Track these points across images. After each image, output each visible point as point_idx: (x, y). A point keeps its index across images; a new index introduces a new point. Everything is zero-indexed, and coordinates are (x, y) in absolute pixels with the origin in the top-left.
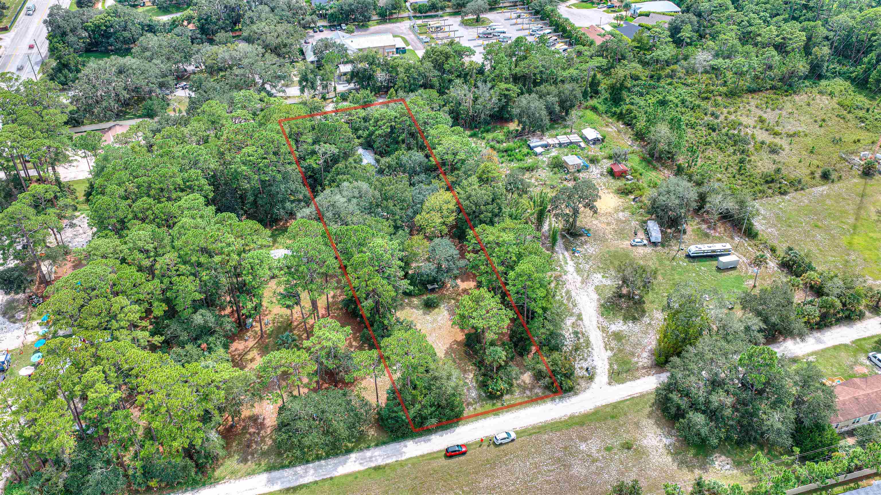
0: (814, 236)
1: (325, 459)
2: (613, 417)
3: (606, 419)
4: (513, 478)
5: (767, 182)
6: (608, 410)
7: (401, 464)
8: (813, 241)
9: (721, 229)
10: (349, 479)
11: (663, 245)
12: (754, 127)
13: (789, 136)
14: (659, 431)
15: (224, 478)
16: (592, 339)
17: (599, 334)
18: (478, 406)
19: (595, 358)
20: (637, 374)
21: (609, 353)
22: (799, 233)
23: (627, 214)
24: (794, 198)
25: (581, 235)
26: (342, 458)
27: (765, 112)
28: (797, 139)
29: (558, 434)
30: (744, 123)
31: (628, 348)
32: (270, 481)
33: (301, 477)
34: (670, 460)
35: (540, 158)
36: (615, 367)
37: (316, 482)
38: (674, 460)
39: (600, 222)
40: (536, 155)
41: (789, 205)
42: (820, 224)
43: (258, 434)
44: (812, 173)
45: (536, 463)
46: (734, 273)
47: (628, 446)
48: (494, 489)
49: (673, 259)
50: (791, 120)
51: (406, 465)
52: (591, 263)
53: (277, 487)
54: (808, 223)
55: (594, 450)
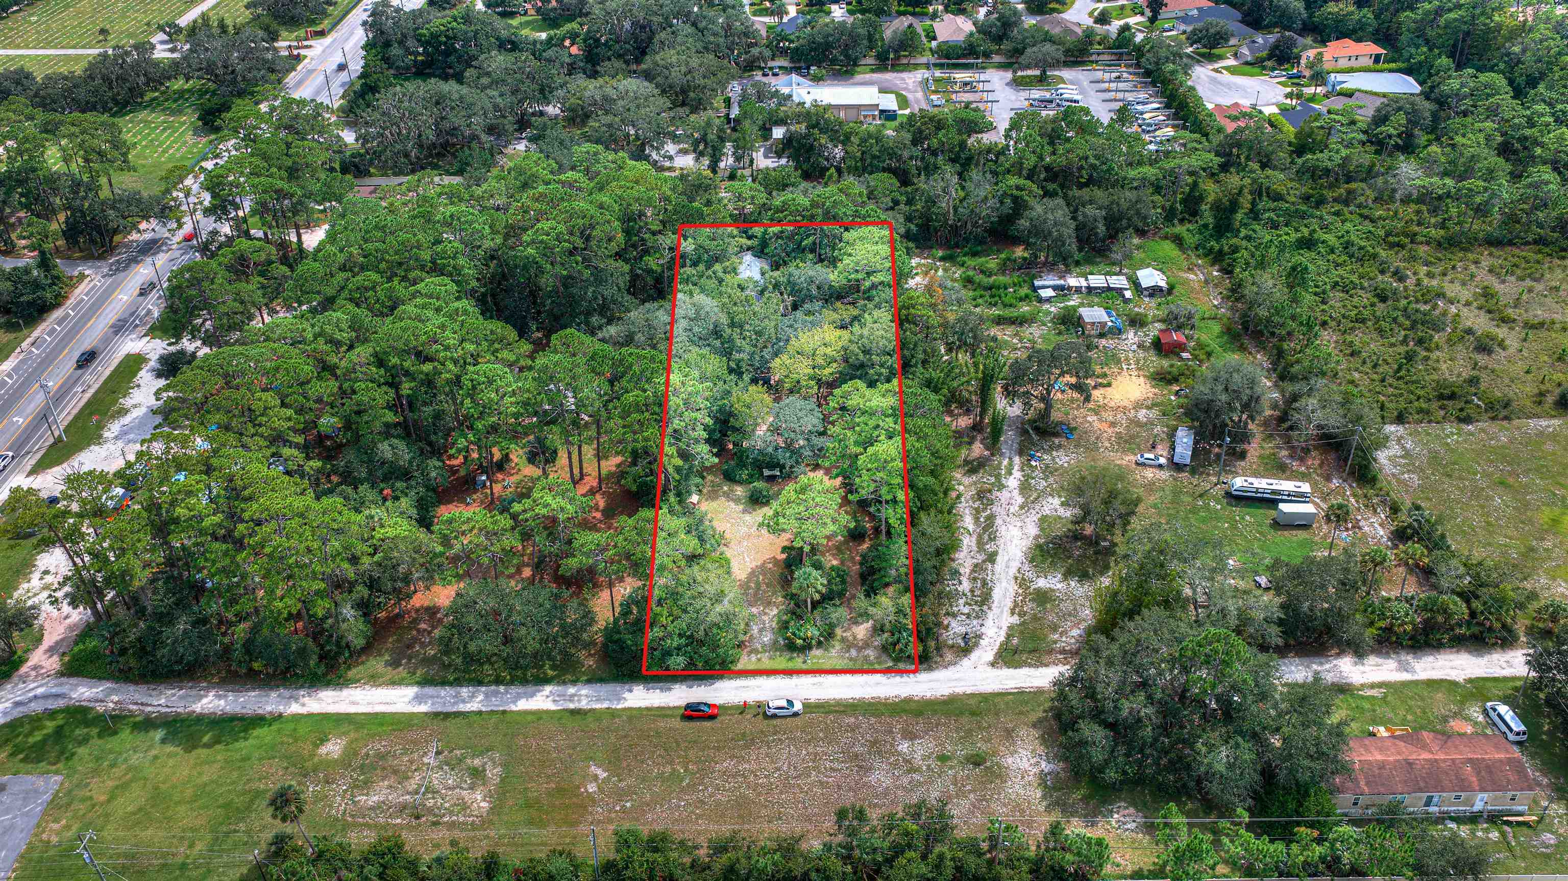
0: (1489, 498)
1: (507, 684)
2: (973, 714)
3: (962, 713)
4: (771, 767)
5: (1441, 397)
6: (972, 702)
7: (613, 714)
8: (1483, 507)
9: (1314, 460)
10: (529, 718)
11: (1193, 472)
12: (1468, 304)
13: (1528, 326)
14: (1041, 750)
15: (358, 681)
16: (997, 594)
17: (1012, 588)
18: (765, 657)
19: (989, 623)
20: (1046, 659)
21: (1015, 619)
22: (1461, 490)
23: (1154, 414)
24: (1483, 430)
25: (1056, 435)
26: (530, 689)
27: (1503, 282)
28: (1543, 333)
29: (873, 720)
30: (1449, 294)
31: (1051, 617)
32: (418, 699)
33: (464, 702)
34: (1039, 795)
35: (1046, 306)
36: (1015, 641)
37: (480, 713)
38: (1044, 797)
39: (1100, 420)
40: (1040, 300)
41: (1465, 441)
42: (1511, 481)
43: (430, 633)
44: (1542, 394)
45: (816, 754)
46: (1302, 535)
47: (976, 761)
48: (734, 777)
49: (1201, 496)
50: (1548, 300)
51: (620, 716)
52: (1051, 480)
53: (424, 708)
54: (1489, 475)
55: (918, 756)
